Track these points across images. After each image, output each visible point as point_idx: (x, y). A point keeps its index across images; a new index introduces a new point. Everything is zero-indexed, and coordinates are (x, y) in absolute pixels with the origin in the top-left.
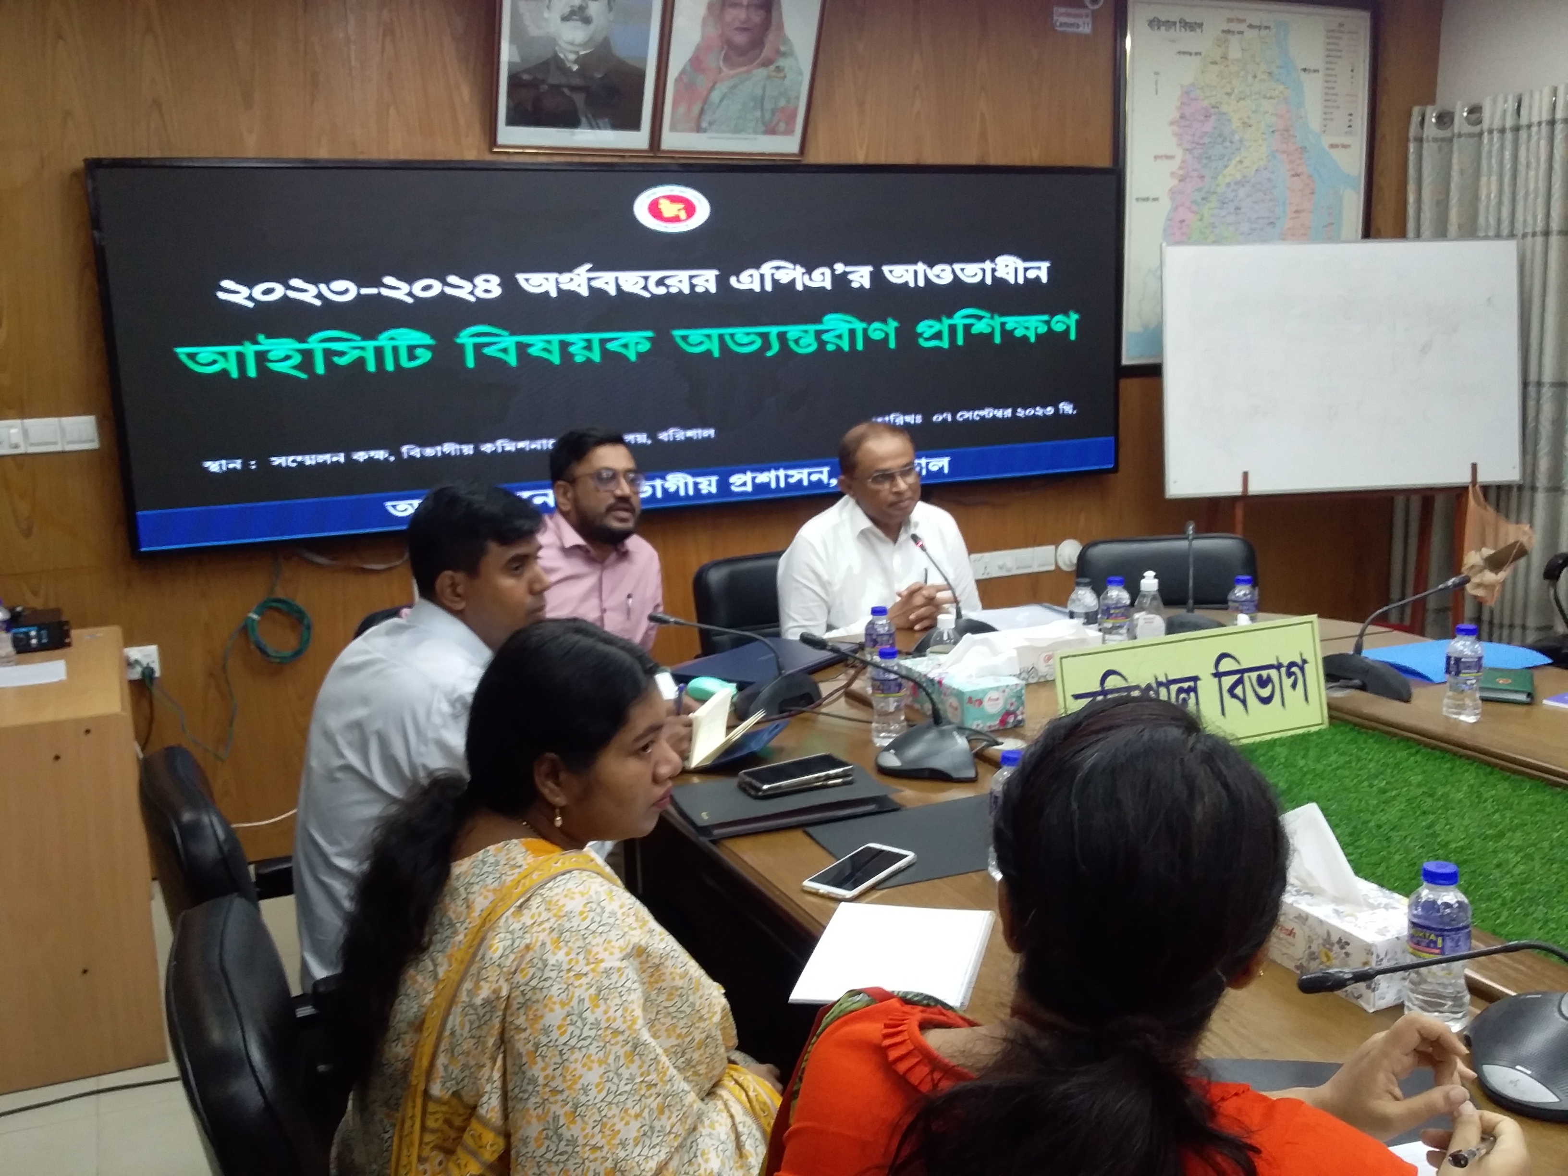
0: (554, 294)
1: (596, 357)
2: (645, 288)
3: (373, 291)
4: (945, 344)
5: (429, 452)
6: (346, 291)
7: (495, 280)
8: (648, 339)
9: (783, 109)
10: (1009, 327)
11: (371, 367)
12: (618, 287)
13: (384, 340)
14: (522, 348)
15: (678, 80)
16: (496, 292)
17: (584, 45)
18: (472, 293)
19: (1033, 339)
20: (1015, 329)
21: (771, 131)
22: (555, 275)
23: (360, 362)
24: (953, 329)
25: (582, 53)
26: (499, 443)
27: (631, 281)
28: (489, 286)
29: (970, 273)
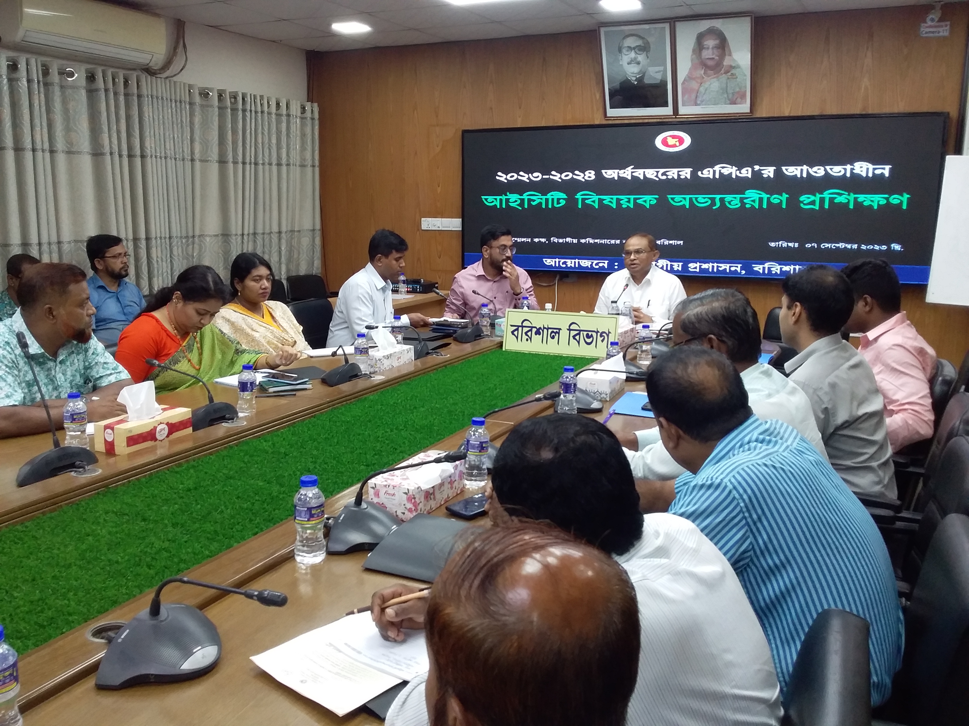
0: (616, 178)
1: (631, 205)
2: (657, 176)
3: (548, 177)
4: (817, 207)
5: (561, 241)
6: (538, 177)
7: (593, 172)
8: (655, 198)
9: (738, 92)
10: (860, 200)
11: (544, 206)
12: (644, 175)
13: (549, 196)
14: (601, 201)
15: (683, 83)
16: (593, 177)
17: (638, 73)
18: (583, 178)
19: (876, 207)
20: (865, 201)
21: (733, 103)
22: (618, 170)
23: (540, 204)
24: (822, 200)
25: (638, 77)
26: (587, 239)
27: (651, 173)
28: (590, 175)
29: (837, 171)
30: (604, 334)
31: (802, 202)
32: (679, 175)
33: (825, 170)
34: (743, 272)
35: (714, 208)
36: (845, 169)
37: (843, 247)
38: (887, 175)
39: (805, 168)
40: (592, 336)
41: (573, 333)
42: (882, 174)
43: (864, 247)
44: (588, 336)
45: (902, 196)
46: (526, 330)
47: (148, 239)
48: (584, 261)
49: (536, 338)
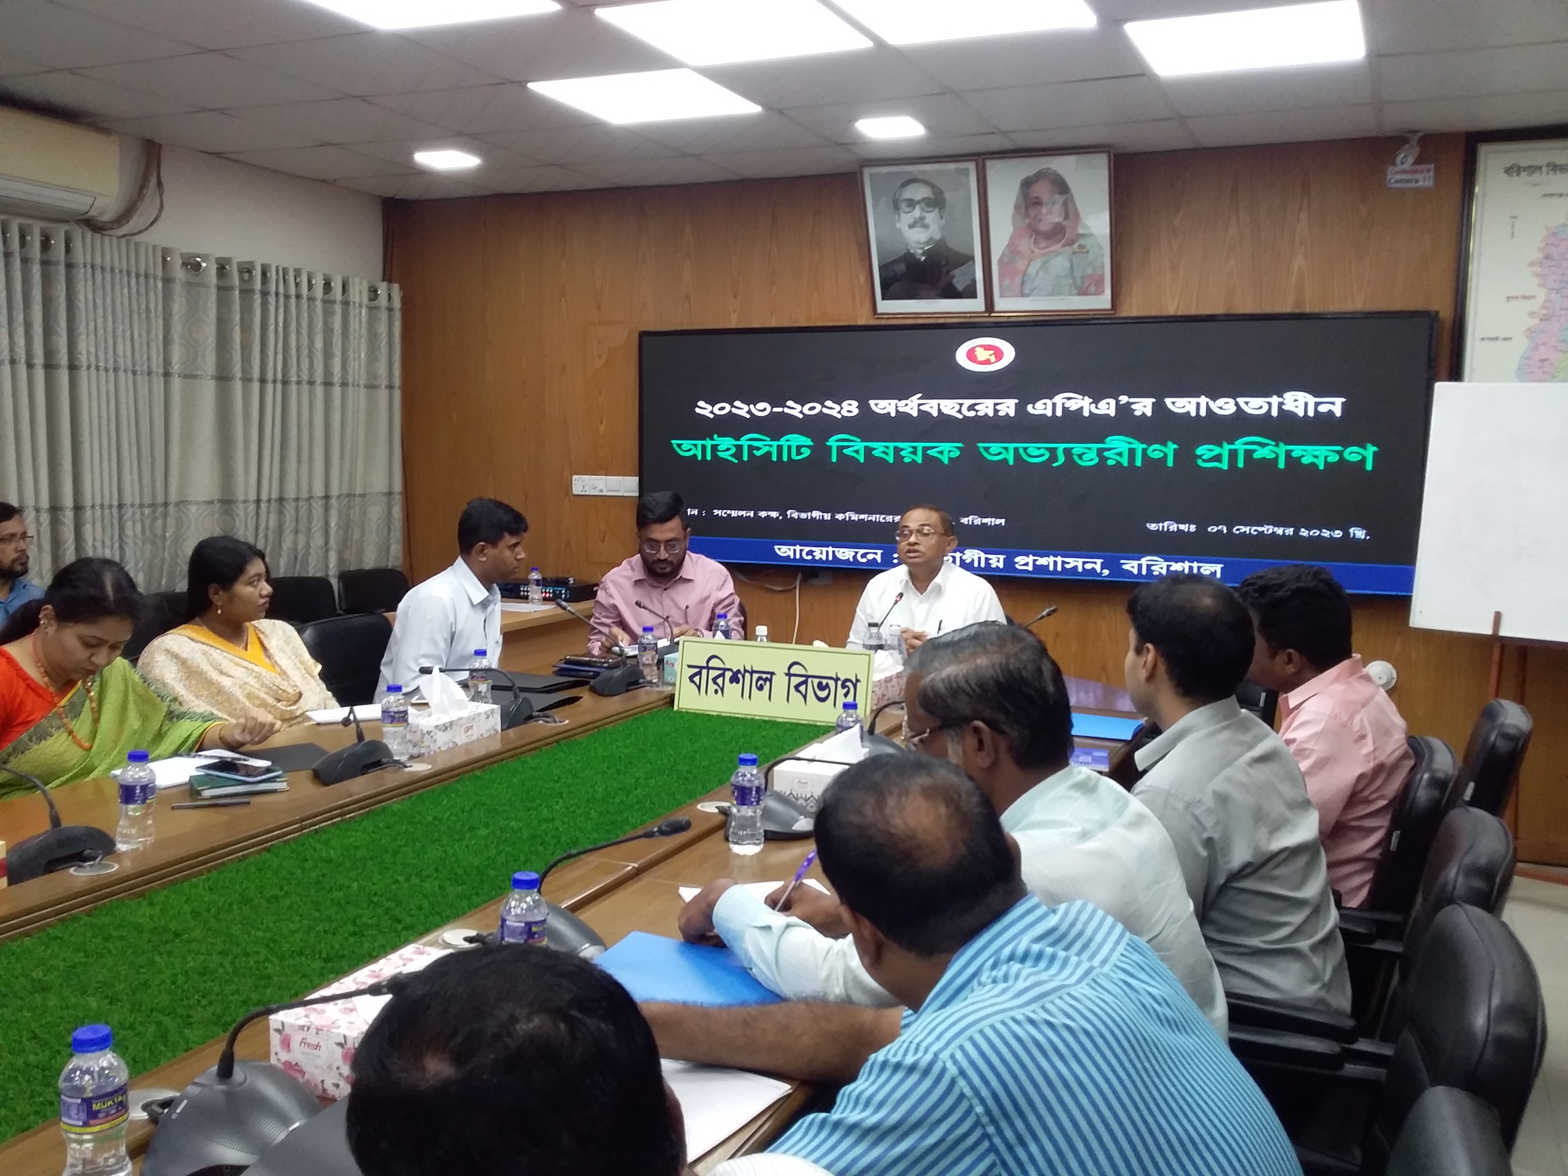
0: (893, 414)
1: (919, 459)
2: (959, 411)
3: (780, 410)
4: (1224, 465)
5: (803, 516)
6: (765, 409)
7: (855, 404)
8: (958, 448)
9: (1091, 276)
10: (1294, 454)
11: (774, 458)
12: (939, 410)
13: (783, 442)
14: (868, 451)
15: (1001, 261)
16: (856, 412)
17: (927, 243)
18: (839, 412)
19: (1322, 467)
20: (1303, 456)
21: (1084, 292)
22: (896, 401)
23: (768, 454)
24: (1233, 454)
25: (926, 248)
26: (847, 514)
27: (950, 407)
28: (850, 408)
29: (1255, 406)
30: (849, 684)
31: (1200, 457)
32: (996, 411)
33: (1237, 404)
34: (1106, 572)
35: (1055, 465)
36: (1270, 404)
37: (1270, 531)
38: (1338, 413)
39: (1203, 400)
40: (827, 686)
41: (795, 681)
42: (1331, 412)
43: (1304, 533)
44: (821, 687)
45: (1365, 448)
46: (713, 674)
47: (78, 508)
48: (842, 550)
49: (733, 689)
